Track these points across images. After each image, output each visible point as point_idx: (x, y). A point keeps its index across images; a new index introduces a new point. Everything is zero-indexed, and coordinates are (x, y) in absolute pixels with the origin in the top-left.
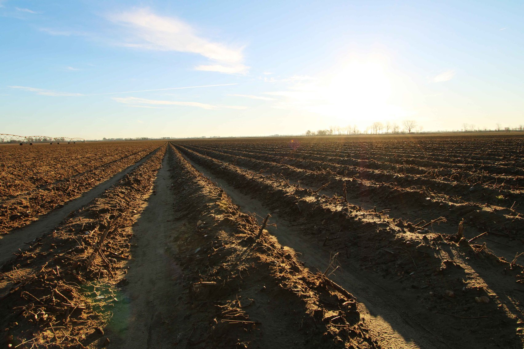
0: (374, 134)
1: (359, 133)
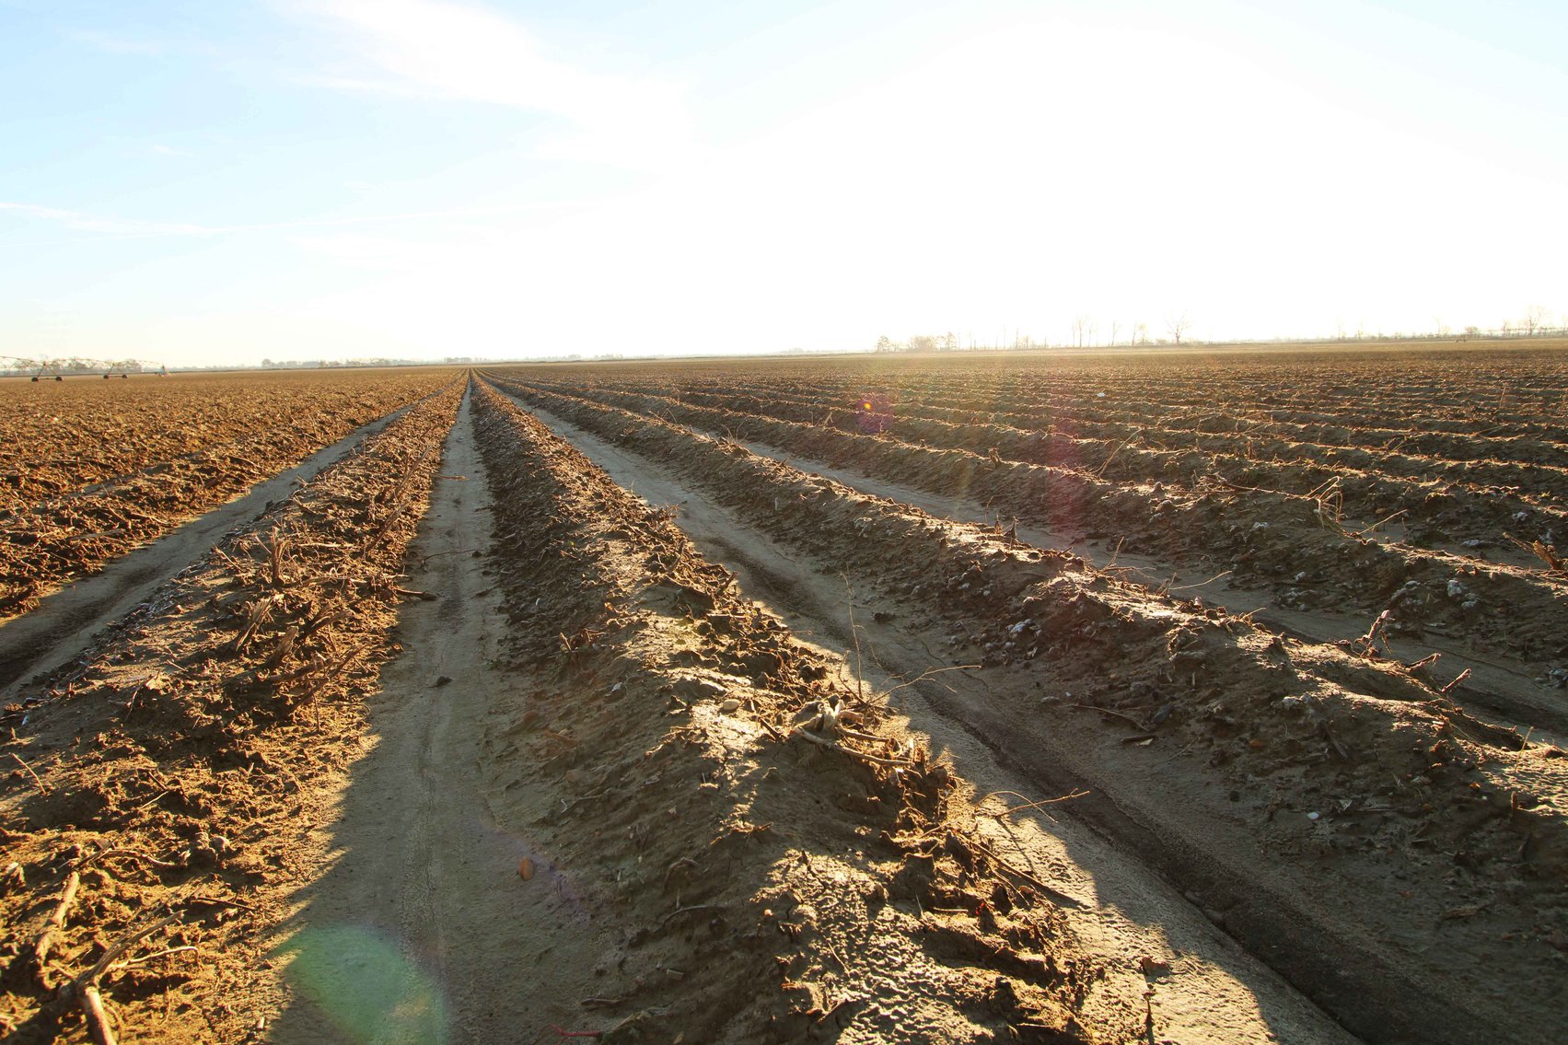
0: (1074, 348)
1: (1030, 344)
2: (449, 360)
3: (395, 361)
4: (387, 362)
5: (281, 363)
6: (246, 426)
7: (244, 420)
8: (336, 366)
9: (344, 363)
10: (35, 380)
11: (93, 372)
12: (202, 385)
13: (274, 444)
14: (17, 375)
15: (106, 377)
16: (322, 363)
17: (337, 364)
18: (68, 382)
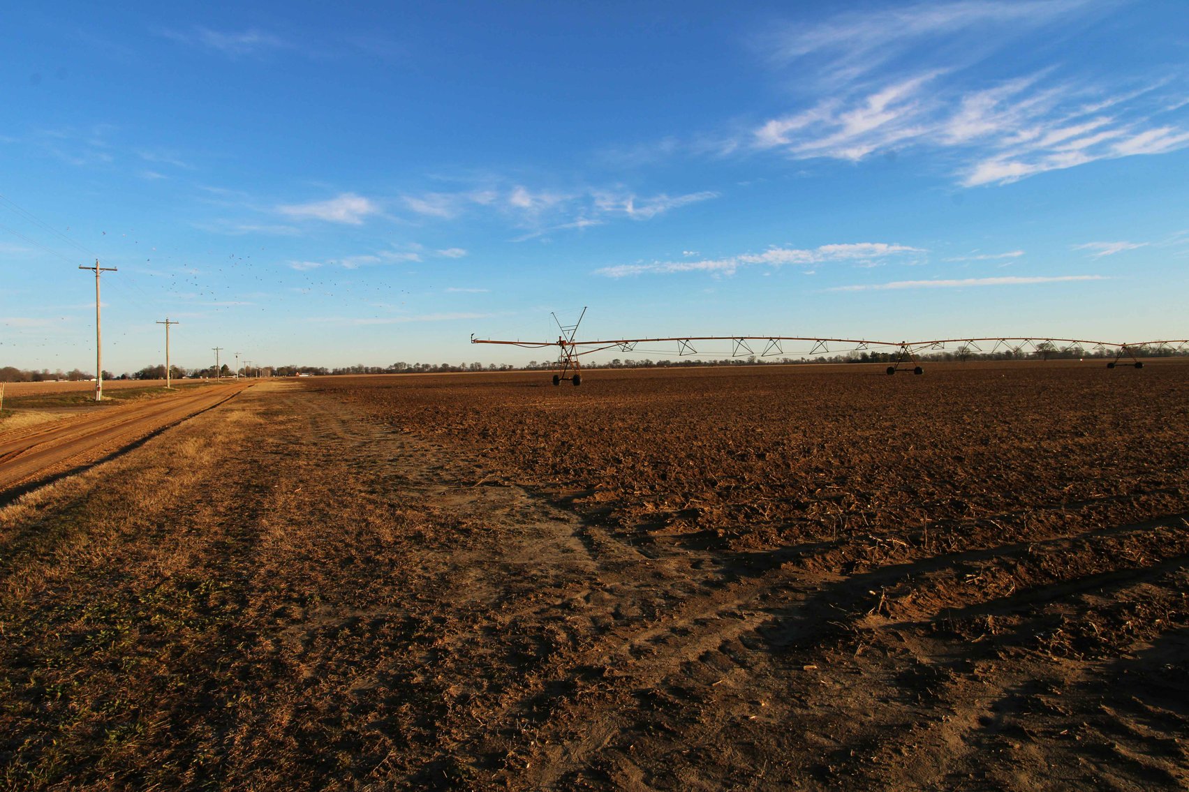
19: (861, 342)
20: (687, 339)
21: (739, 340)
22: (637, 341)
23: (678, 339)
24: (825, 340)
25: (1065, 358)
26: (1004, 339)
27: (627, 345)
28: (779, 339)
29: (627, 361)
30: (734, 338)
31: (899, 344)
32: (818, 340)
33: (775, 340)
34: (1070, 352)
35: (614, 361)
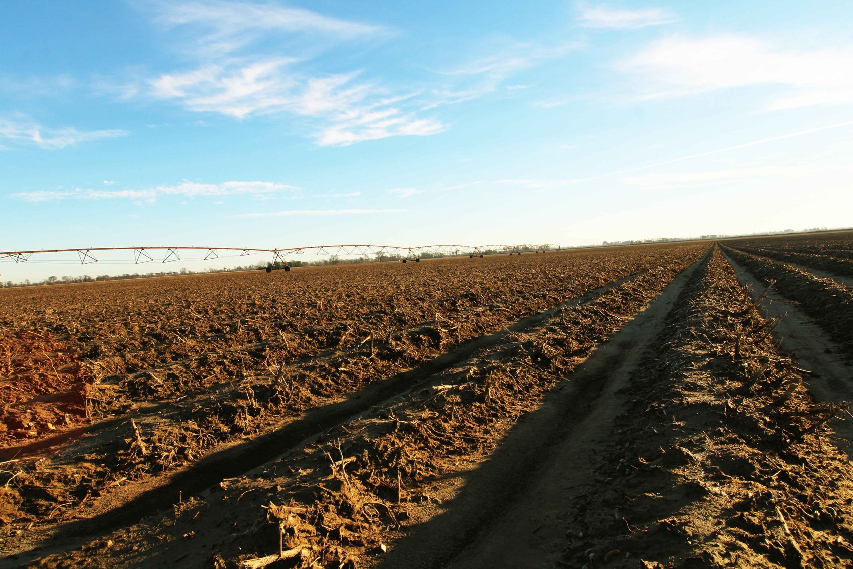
2: (703, 237)
3: (671, 239)
4: (667, 240)
5: (612, 243)
6: (620, 273)
7: (618, 270)
8: (639, 243)
9: (643, 241)
10: (511, 254)
11: (531, 250)
12: (578, 254)
13: (646, 282)
14: (504, 252)
15: (537, 252)
16: (632, 242)
17: (640, 242)
18: (523, 255)
19: (245, 250)
20: (88, 250)
21: (140, 250)
22: (32, 252)
23: (78, 250)
24: (216, 248)
25: (393, 260)
26: (342, 246)
27: (20, 256)
28: (176, 248)
29: (64, 278)
30: (135, 248)
31: (273, 251)
32: (210, 249)
33: (173, 249)
34: (395, 257)
35: (50, 278)
